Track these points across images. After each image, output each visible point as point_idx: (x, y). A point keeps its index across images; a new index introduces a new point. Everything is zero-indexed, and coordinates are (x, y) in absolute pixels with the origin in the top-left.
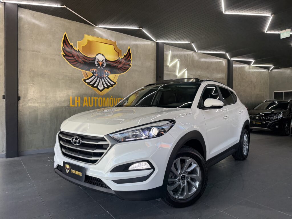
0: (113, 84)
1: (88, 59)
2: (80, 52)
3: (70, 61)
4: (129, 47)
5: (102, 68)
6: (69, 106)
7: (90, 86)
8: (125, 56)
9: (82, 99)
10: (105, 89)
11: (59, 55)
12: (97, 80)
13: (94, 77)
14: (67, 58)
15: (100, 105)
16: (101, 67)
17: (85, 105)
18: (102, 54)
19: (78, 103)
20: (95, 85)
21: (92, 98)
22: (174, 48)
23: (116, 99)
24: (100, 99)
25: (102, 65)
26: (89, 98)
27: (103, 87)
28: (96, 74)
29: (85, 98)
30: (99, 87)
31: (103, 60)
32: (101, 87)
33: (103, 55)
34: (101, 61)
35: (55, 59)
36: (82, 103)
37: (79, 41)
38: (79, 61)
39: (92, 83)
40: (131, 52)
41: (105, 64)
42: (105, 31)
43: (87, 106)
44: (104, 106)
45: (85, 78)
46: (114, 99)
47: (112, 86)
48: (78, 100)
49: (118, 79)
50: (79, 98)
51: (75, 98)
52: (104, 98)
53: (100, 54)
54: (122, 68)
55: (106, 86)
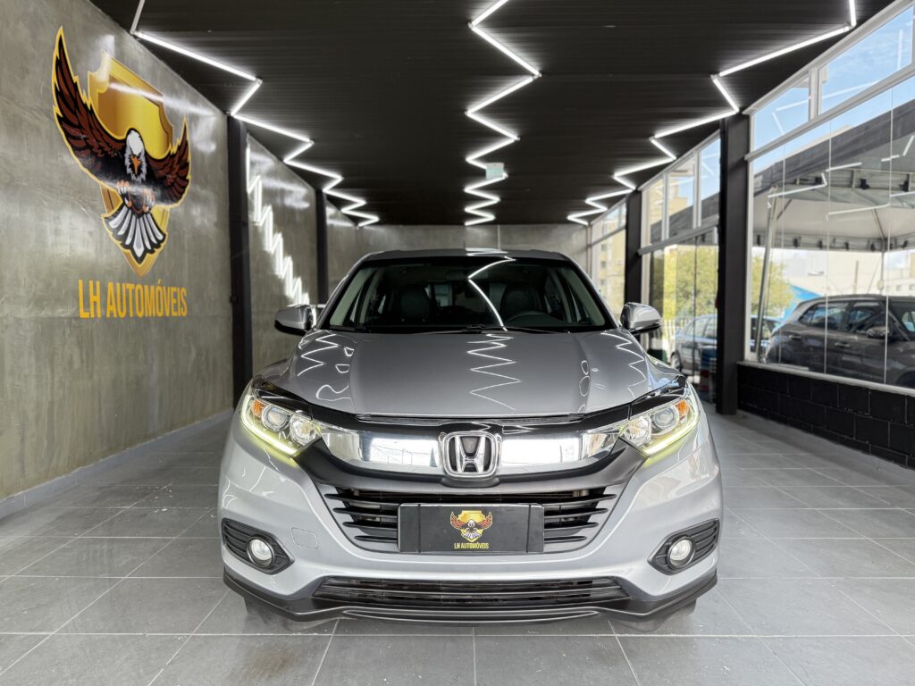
0: (160, 237)
1: (112, 143)
2: (96, 114)
3: (72, 141)
4: (185, 120)
5: (139, 179)
6: (76, 315)
7: (118, 243)
8: (179, 148)
9: (104, 291)
10: (148, 255)
11: (49, 113)
12: (130, 225)
13: (125, 209)
14: (67, 128)
15: (140, 310)
16: (136, 176)
17: (112, 314)
18: (139, 133)
19: (95, 303)
20: (128, 242)
21: (123, 285)
22: (252, 141)
23: (167, 289)
24: (139, 291)
25: (140, 171)
26: (118, 285)
27: (142, 249)
28: (128, 199)
29: (110, 285)
30: (135, 247)
31: (140, 154)
32: (139, 247)
33: (140, 137)
34: (137, 154)
35: (38, 130)
36: (104, 306)
37: (93, 74)
38: (93, 147)
39: (121, 232)
40: (188, 138)
41: (144, 169)
42: (141, 51)
43: (115, 316)
44: (146, 315)
45: (108, 212)
46: (164, 288)
47: (160, 242)
48: (95, 294)
49: (170, 221)
50: (98, 283)
51: (88, 287)
52: (146, 287)
53: (136, 131)
54: (176, 185)
55: (149, 247)
